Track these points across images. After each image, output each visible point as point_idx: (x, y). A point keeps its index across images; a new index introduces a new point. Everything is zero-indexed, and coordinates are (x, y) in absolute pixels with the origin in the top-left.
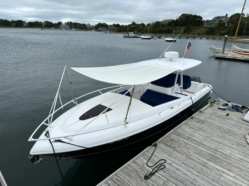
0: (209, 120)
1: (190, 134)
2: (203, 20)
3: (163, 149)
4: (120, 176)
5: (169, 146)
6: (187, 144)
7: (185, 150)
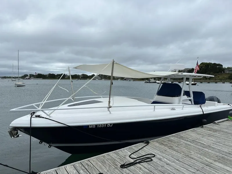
0: (225, 130)
1: (196, 138)
2: (223, 67)
3: (156, 147)
4: (92, 162)
5: (164, 145)
6: (189, 145)
7: (184, 149)
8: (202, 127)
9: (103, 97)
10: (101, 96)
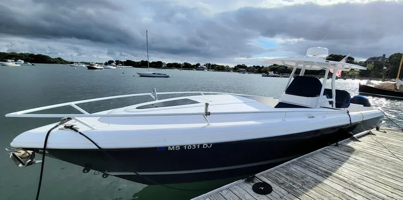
5: (280, 184)
8: (337, 145)
9: (205, 94)
10: (202, 93)
